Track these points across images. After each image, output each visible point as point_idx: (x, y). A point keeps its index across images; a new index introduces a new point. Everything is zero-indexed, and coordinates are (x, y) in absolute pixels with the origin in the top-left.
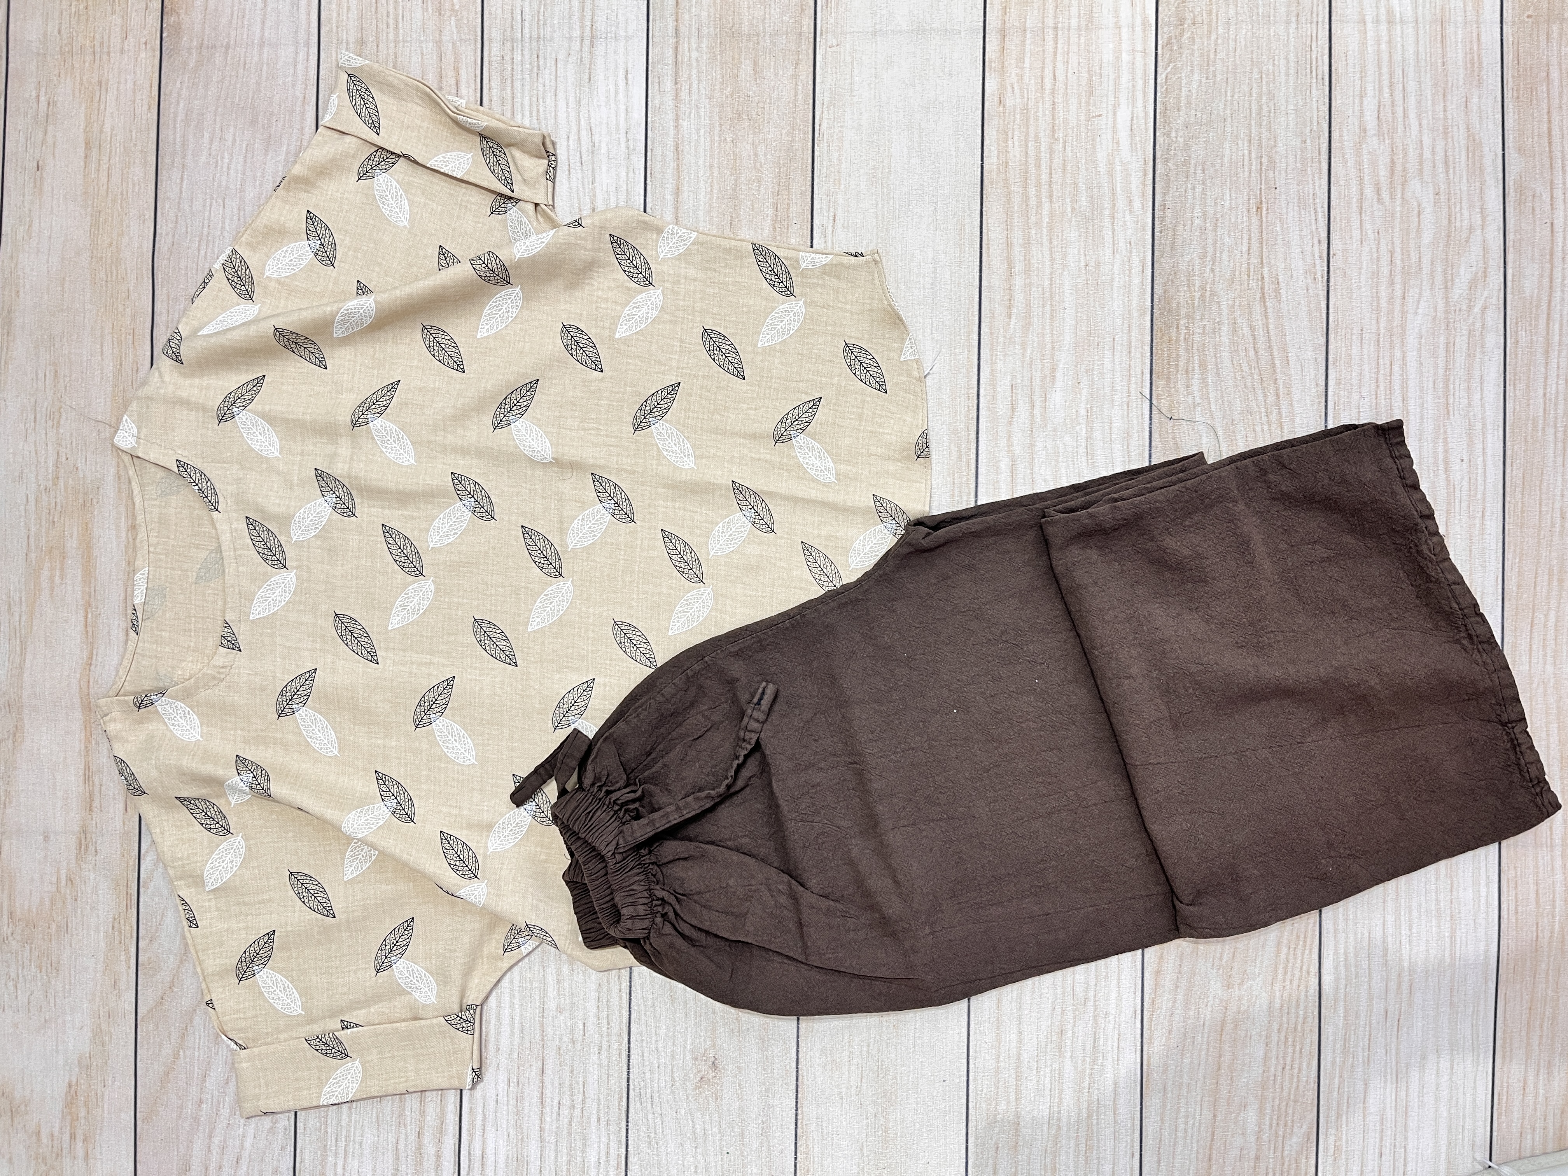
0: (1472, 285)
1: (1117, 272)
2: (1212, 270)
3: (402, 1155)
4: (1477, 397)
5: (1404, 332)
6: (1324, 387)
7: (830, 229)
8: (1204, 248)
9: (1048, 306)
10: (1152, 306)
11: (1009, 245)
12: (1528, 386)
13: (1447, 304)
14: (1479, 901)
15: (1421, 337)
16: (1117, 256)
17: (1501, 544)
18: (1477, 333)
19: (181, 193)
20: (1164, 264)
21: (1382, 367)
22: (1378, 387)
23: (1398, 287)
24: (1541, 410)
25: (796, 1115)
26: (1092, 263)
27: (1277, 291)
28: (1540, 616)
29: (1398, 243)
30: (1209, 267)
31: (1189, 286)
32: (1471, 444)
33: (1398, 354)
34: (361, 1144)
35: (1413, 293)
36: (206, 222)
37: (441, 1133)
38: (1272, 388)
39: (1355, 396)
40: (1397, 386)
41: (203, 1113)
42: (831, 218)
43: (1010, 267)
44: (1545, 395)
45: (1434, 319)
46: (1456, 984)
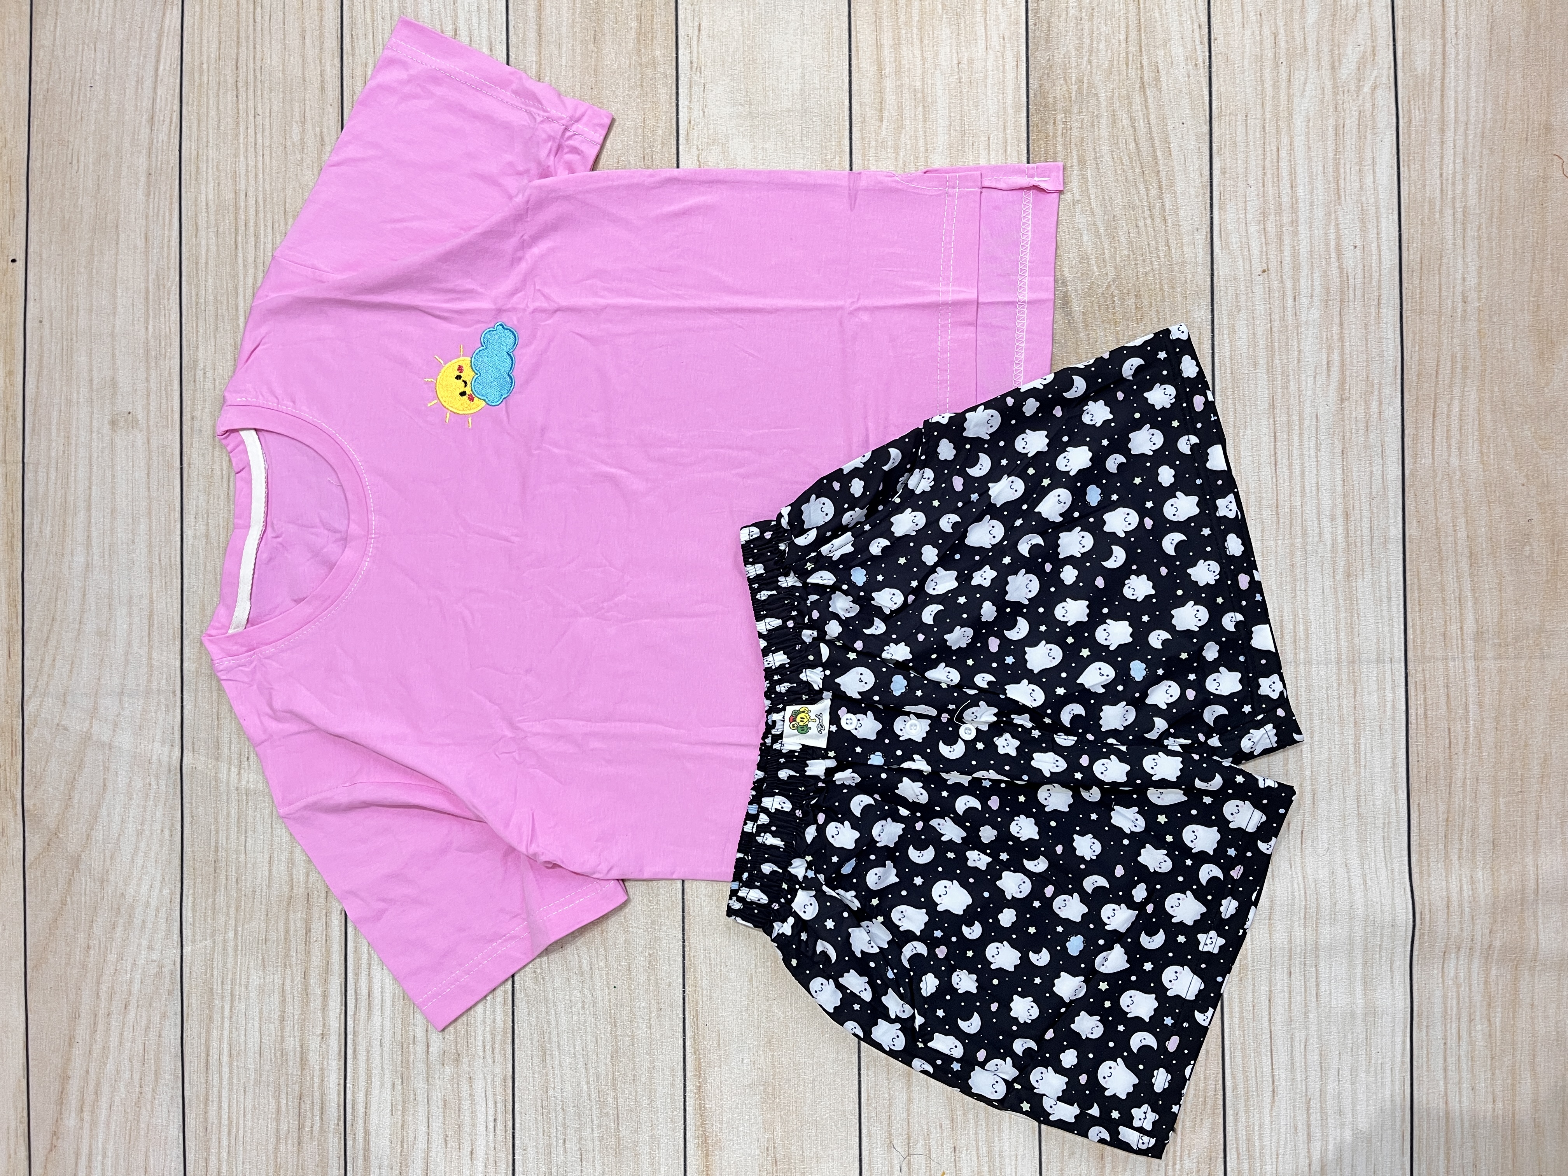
0: (1361, 66)
1: (990, 68)
2: (1090, 62)
3: (289, 996)
4: (1369, 180)
5: (1291, 115)
6: (1208, 177)
7: (695, 39)
8: (1080, 38)
9: (920, 108)
10: (1028, 102)
11: (879, 46)
12: (1423, 167)
13: (1335, 86)
14: (1385, 706)
15: (1309, 121)
16: (990, 51)
17: (1399, 332)
18: (1368, 114)
19: (55, 40)
20: (1039, 57)
21: (1268, 154)
22: (1265, 174)
23: (1283, 69)
24: (1438, 191)
25: (684, 947)
26: (965, 61)
27: (1157, 80)
28: (1443, 407)
29: (1281, 24)
30: (1086, 58)
31: (1065, 80)
32: (1364, 230)
33: (1285, 140)
34: (247, 988)
35: (1299, 76)
36: (78, 67)
37: (327, 973)
38: (1154, 180)
39: (1241, 185)
40: (1285, 173)
41: (91, 959)
42: (696, 28)
43: (880, 70)
44: (1441, 175)
45: (1322, 101)
46: (1362, 793)
